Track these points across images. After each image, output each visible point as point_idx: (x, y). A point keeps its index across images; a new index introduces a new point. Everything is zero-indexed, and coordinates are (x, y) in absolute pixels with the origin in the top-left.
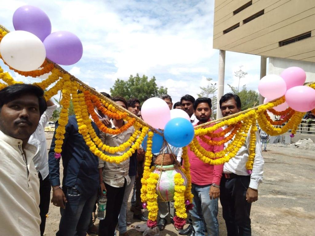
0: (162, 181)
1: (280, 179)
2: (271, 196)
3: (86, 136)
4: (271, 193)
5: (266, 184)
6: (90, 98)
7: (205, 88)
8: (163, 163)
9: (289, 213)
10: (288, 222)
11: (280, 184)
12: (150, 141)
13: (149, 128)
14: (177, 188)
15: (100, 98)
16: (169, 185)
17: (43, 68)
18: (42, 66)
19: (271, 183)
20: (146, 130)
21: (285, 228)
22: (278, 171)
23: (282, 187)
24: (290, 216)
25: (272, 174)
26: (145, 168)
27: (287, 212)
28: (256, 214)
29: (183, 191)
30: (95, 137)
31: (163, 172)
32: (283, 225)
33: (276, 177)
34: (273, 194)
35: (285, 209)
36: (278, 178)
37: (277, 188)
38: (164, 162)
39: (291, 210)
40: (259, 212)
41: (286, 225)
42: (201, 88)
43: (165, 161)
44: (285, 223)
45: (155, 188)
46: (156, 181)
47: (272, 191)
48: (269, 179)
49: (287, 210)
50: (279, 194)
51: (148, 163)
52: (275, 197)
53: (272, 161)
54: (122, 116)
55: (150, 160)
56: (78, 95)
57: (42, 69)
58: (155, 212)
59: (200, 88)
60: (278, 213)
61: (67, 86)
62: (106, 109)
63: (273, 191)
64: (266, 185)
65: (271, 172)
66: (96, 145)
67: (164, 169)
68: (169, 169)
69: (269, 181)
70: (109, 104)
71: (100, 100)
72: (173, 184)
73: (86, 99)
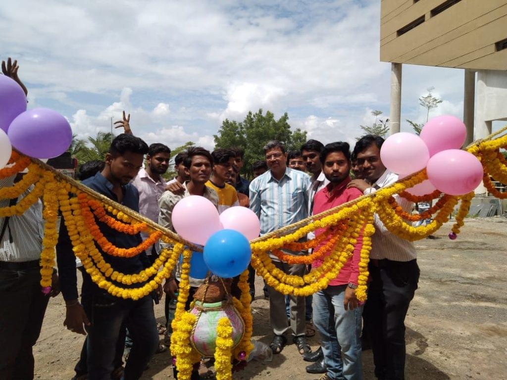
0: (198, 328)
1: (488, 275)
2: (468, 303)
4: (468, 299)
5: (463, 283)
6: (86, 204)
7: (368, 128)
8: (205, 298)
9: (495, 331)
10: (492, 347)
11: (488, 284)
12: (185, 265)
13: (184, 245)
14: (220, 342)
15: (103, 203)
16: (207, 336)
17: (15, 164)
18: (11, 161)
19: (472, 282)
20: (178, 248)
21: (485, 355)
22: (487, 263)
23: (490, 289)
24: (497, 336)
25: (475, 268)
27: (492, 331)
28: (436, 332)
29: (228, 347)
30: (99, 262)
31: (203, 314)
32: (481, 350)
33: (482, 273)
34: (471, 301)
35: (490, 324)
36: (485, 274)
37: (481, 291)
38: (206, 297)
39: (499, 326)
40: (442, 329)
41: (486, 351)
42: (363, 128)
43: (209, 295)
44: (486, 347)
45: (188, 338)
46: (189, 327)
47: (470, 296)
48: (469, 275)
49: (493, 327)
50: (482, 301)
51: (183, 297)
52: (474, 304)
53: (480, 247)
54: (138, 229)
55: (185, 294)
56: (68, 201)
57: (13, 166)
58: (185, 373)
59: (361, 127)
60: (476, 331)
61: (50, 190)
62: (113, 220)
63: (473, 296)
64: (462, 285)
65: (476, 264)
66: (102, 273)
67: (205, 309)
68: (212, 310)
69: (469, 278)
70: (119, 211)
71: (104, 206)
72: (215, 334)
73: (81, 205)
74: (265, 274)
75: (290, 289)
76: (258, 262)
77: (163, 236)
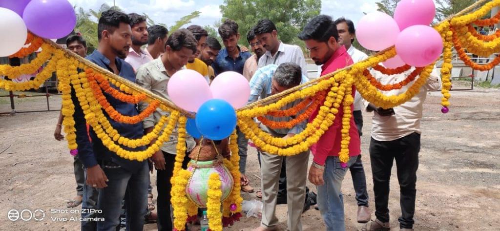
0: (192, 181)
2: (466, 170)
3: (95, 127)
4: (468, 166)
6: (93, 78)
8: (198, 157)
9: (484, 193)
12: (181, 130)
13: (180, 112)
14: (211, 193)
15: (107, 77)
16: (200, 188)
17: (30, 44)
18: (27, 42)
20: (175, 115)
26: (176, 164)
27: (481, 193)
29: (217, 197)
30: (108, 128)
31: (197, 170)
38: (200, 156)
43: (202, 155)
45: (184, 190)
46: (185, 181)
51: (179, 158)
54: (139, 99)
55: (182, 154)
56: (77, 75)
57: (30, 46)
61: (62, 66)
62: (117, 91)
66: (110, 137)
67: (198, 166)
68: (205, 167)
70: (121, 83)
71: (108, 80)
72: (207, 187)
73: (89, 79)
74: (253, 137)
75: (275, 149)
76: (246, 126)
77: (161, 105)
